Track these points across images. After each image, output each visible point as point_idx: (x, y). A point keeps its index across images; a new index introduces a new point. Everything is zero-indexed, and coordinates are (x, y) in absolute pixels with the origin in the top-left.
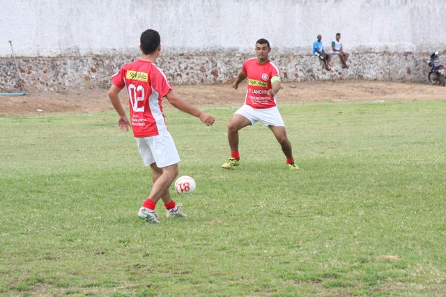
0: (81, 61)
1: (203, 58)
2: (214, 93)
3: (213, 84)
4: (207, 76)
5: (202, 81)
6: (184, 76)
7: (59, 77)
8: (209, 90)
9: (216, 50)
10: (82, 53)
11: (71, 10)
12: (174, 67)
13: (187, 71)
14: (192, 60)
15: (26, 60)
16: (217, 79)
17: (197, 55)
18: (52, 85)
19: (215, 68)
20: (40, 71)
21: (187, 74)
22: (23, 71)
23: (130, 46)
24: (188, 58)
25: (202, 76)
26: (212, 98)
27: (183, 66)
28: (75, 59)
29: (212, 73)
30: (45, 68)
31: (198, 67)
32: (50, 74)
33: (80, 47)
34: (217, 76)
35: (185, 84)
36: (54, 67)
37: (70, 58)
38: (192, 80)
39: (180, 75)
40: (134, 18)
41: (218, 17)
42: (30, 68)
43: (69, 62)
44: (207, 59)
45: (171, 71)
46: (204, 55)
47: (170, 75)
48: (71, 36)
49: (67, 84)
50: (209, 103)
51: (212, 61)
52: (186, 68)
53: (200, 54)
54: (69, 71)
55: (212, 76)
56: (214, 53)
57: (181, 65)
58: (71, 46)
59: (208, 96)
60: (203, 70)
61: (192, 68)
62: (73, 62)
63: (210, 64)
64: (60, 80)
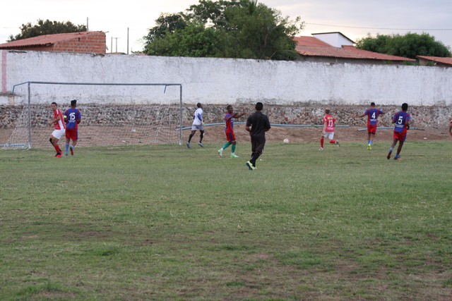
0: (448, 109)
7: (434, 118)
10: (447, 104)
11: (442, 78)
15: (416, 108)
18: (430, 123)
20: (423, 115)
22: (413, 114)
28: (444, 107)
30: (426, 113)
32: (429, 117)
33: (446, 100)
36: (431, 112)
37: (441, 107)
42: (418, 113)
43: (440, 109)
48: (441, 94)
49: (439, 123)
54: (440, 115)
58: (441, 100)
64: (435, 120)
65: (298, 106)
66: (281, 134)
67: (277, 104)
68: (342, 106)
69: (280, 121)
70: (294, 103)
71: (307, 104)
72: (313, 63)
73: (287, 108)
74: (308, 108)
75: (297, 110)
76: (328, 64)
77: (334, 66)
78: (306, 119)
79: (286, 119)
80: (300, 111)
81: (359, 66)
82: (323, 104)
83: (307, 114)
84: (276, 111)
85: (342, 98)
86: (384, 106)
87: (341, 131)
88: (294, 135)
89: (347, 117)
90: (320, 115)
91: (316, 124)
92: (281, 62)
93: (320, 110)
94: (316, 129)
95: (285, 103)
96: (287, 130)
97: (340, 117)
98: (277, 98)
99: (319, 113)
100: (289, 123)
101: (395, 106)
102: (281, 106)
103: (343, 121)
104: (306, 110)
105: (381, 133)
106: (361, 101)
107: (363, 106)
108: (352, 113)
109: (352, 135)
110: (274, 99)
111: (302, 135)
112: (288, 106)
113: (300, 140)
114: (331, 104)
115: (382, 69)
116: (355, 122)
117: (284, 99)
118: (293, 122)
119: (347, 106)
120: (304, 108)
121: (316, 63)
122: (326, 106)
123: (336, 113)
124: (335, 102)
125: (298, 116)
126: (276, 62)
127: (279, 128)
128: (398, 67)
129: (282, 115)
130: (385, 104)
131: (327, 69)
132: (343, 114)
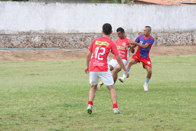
0: (133, 35)
1: (187, 33)
2: (192, 49)
3: (192, 45)
4: (189, 42)
5: (187, 44)
6: (179, 41)
8: (190, 48)
9: (193, 30)
10: (134, 31)
11: (129, 12)
12: (174, 38)
13: (180, 39)
14: (182, 35)
16: (194, 43)
17: (184, 32)
19: (193, 38)
21: (180, 41)
23: (155, 28)
24: (181, 34)
25: (186, 41)
26: (191, 51)
27: (178, 37)
28: (131, 34)
29: (191, 40)
31: (185, 38)
33: (133, 29)
34: (193, 41)
35: (179, 45)
37: (128, 33)
38: (182, 43)
39: (177, 41)
40: (157, 16)
41: (194, 15)
44: (189, 34)
45: (173, 39)
46: (188, 32)
47: (173, 41)
48: (129, 24)
50: (190, 54)
51: (192, 35)
52: (180, 38)
53: (186, 32)
55: (191, 42)
56: (192, 31)
57: (177, 37)
58: (129, 28)
59: (190, 50)
60: (187, 39)
61: (182, 38)
62: (130, 35)
63: (191, 36)
65: (21, 34)
66: (8, 56)
67: (6, 33)
68: (55, 34)
69: (8, 46)
70: (19, 33)
71: (29, 33)
72: (32, 3)
73: (13, 37)
74: (28, 36)
75: (20, 38)
76: (44, 3)
77: (48, 5)
78: (27, 44)
79: (12, 44)
80: (22, 38)
81: (67, 4)
82: (41, 32)
83: (28, 41)
84: (4, 38)
85: (55, 28)
86: (86, 33)
87: (53, 52)
88: (17, 56)
89: (58, 42)
90: (38, 41)
91: (35, 48)
92: (7, 2)
93: (37, 37)
94: (34, 51)
95: (12, 33)
96: (12, 52)
97: (53, 42)
98: (5, 29)
99: (37, 40)
100: (15, 47)
101: (94, 33)
102: (8, 35)
103: (55, 45)
104: (27, 38)
105: (83, 53)
106: (69, 31)
107: (70, 34)
108: (62, 39)
109: (61, 56)
110: (3, 30)
111: (23, 56)
112: (14, 35)
113: (21, 59)
114: (46, 33)
115: (84, 7)
116: (64, 46)
117: (11, 29)
118: (18, 47)
119: (59, 34)
120: (25, 36)
121: (34, 3)
122: (43, 34)
123: (50, 39)
124: (50, 31)
125: (21, 42)
126: (4, 2)
127: (6, 51)
128: (96, 5)
129: (9, 41)
130: (87, 32)
131: (43, 7)
132: (55, 40)
